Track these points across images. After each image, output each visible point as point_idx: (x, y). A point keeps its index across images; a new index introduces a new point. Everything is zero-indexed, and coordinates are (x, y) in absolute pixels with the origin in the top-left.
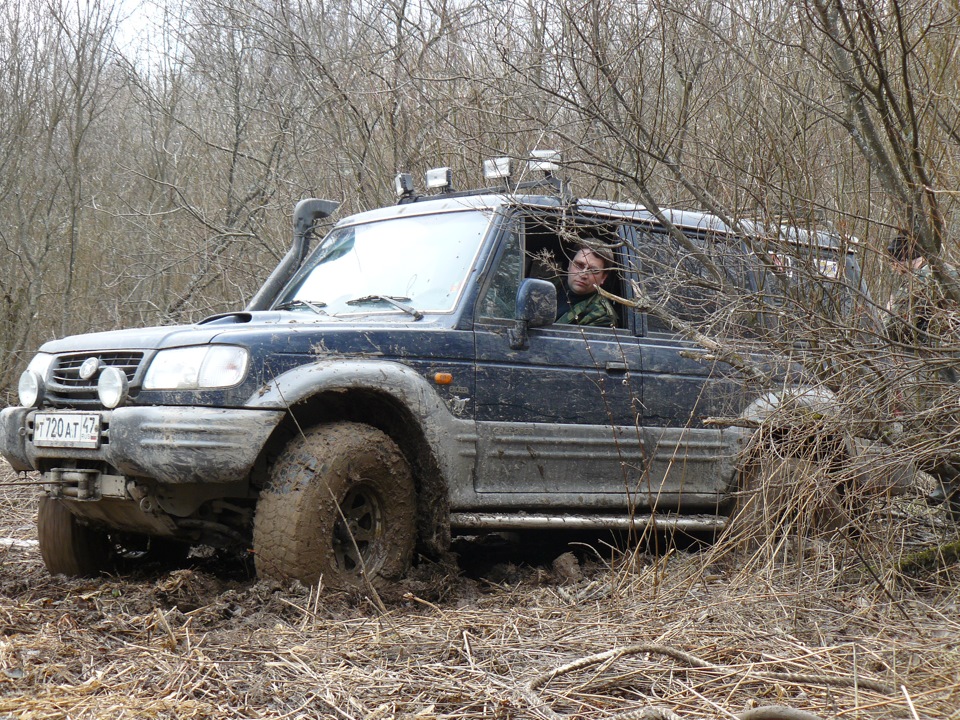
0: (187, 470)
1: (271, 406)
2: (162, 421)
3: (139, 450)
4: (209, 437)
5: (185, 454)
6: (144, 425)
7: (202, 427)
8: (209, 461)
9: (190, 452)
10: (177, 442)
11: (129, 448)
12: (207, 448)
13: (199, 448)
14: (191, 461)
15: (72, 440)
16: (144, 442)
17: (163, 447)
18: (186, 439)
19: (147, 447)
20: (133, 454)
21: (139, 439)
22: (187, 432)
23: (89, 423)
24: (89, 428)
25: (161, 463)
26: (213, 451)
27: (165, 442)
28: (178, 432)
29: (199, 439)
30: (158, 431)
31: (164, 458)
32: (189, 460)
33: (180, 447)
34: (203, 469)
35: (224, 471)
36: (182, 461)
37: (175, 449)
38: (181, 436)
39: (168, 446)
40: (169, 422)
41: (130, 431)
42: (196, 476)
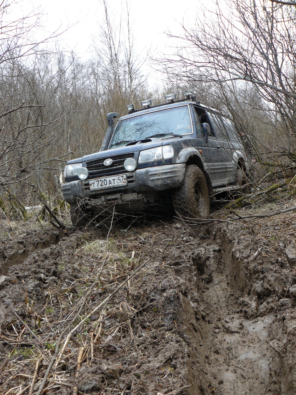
0: (168, 184)
1: (183, 162)
2: (156, 171)
3: (150, 182)
4: (173, 173)
5: (167, 180)
6: (150, 173)
7: (171, 170)
8: (174, 181)
9: (168, 179)
10: (163, 177)
11: (147, 181)
12: (173, 177)
13: (171, 177)
14: (169, 182)
15: (113, 185)
16: (151, 179)
17: (158, 179)
18: (166, 175)
19: (152, 180)
20: (148, 183)
21: (149, 178)
22: (166, 173)
23: (121, 178)
24: (121, 180)
25: (158, 184)
26: (175, 177)
27: (159, 177)
28: (163, 173)
29: (170, 174)
30: (156, 174)
31: (159, 183)
32: (168, 181)
33: (165, 178)
34: (173, 184)
35: (178, 183)
36: (166, 182)
37: (163, 179)
38: (164, 174)
39: (160, 178)
40: (159, 171)
41: (146, 176)
42: (170, 186)
